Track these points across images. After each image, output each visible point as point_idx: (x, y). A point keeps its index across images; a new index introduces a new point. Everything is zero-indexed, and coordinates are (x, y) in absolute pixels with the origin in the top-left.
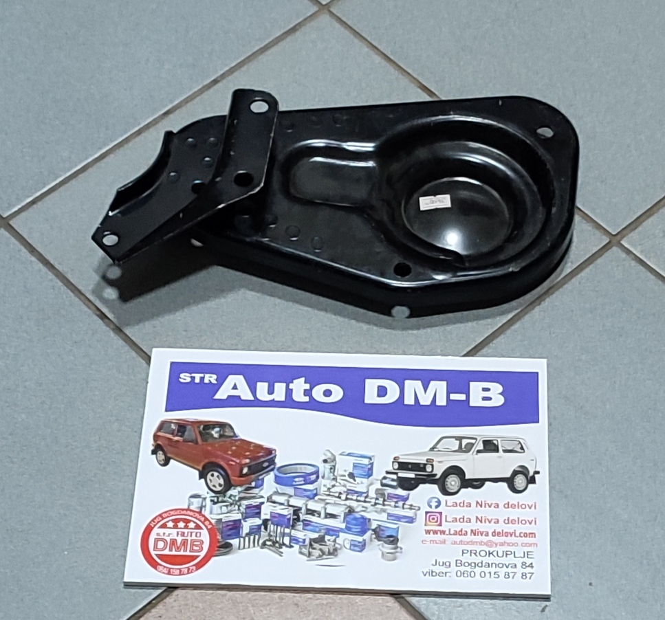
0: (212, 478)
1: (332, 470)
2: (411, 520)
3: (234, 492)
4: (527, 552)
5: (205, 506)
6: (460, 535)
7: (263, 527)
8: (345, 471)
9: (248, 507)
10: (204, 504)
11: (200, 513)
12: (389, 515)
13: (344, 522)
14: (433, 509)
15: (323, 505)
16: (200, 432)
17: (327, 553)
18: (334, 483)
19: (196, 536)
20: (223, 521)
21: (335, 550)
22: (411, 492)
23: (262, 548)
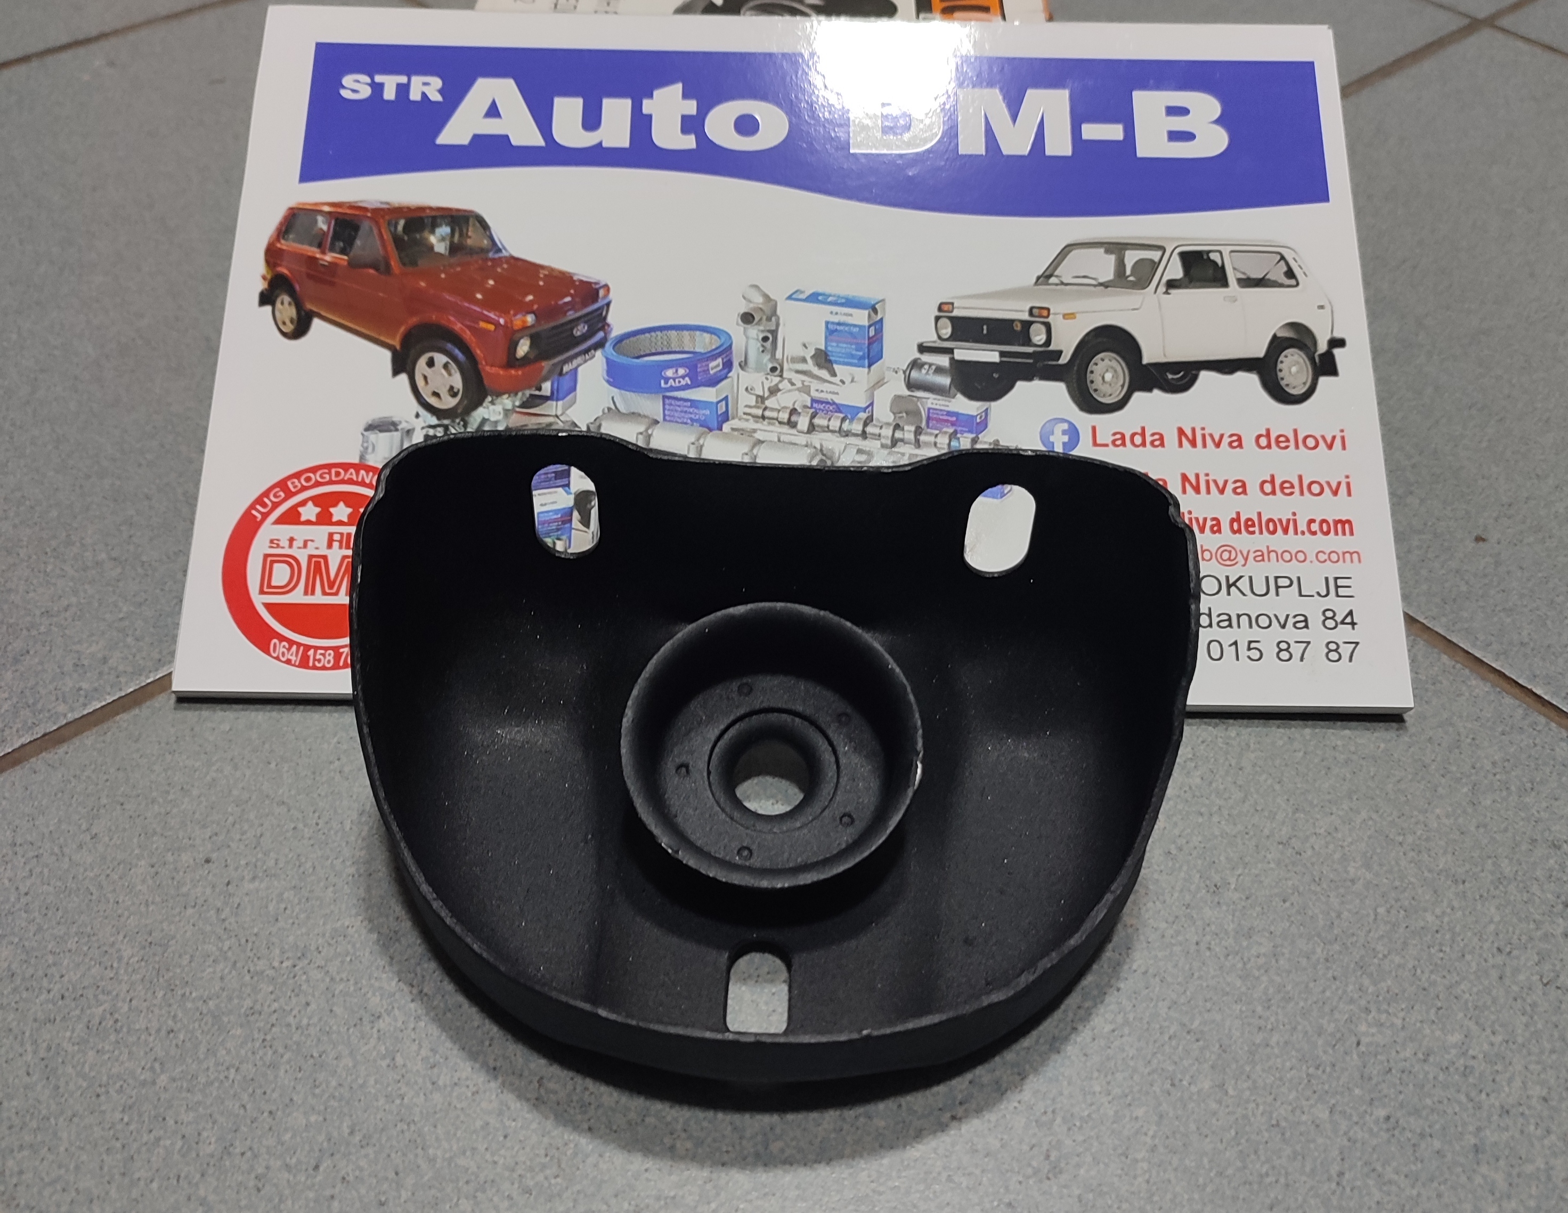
0: (427, 371)
1: (768, 345)
3: (491, 410)
8: (805, 346)
16: (398, 241)
18: (774, 381)
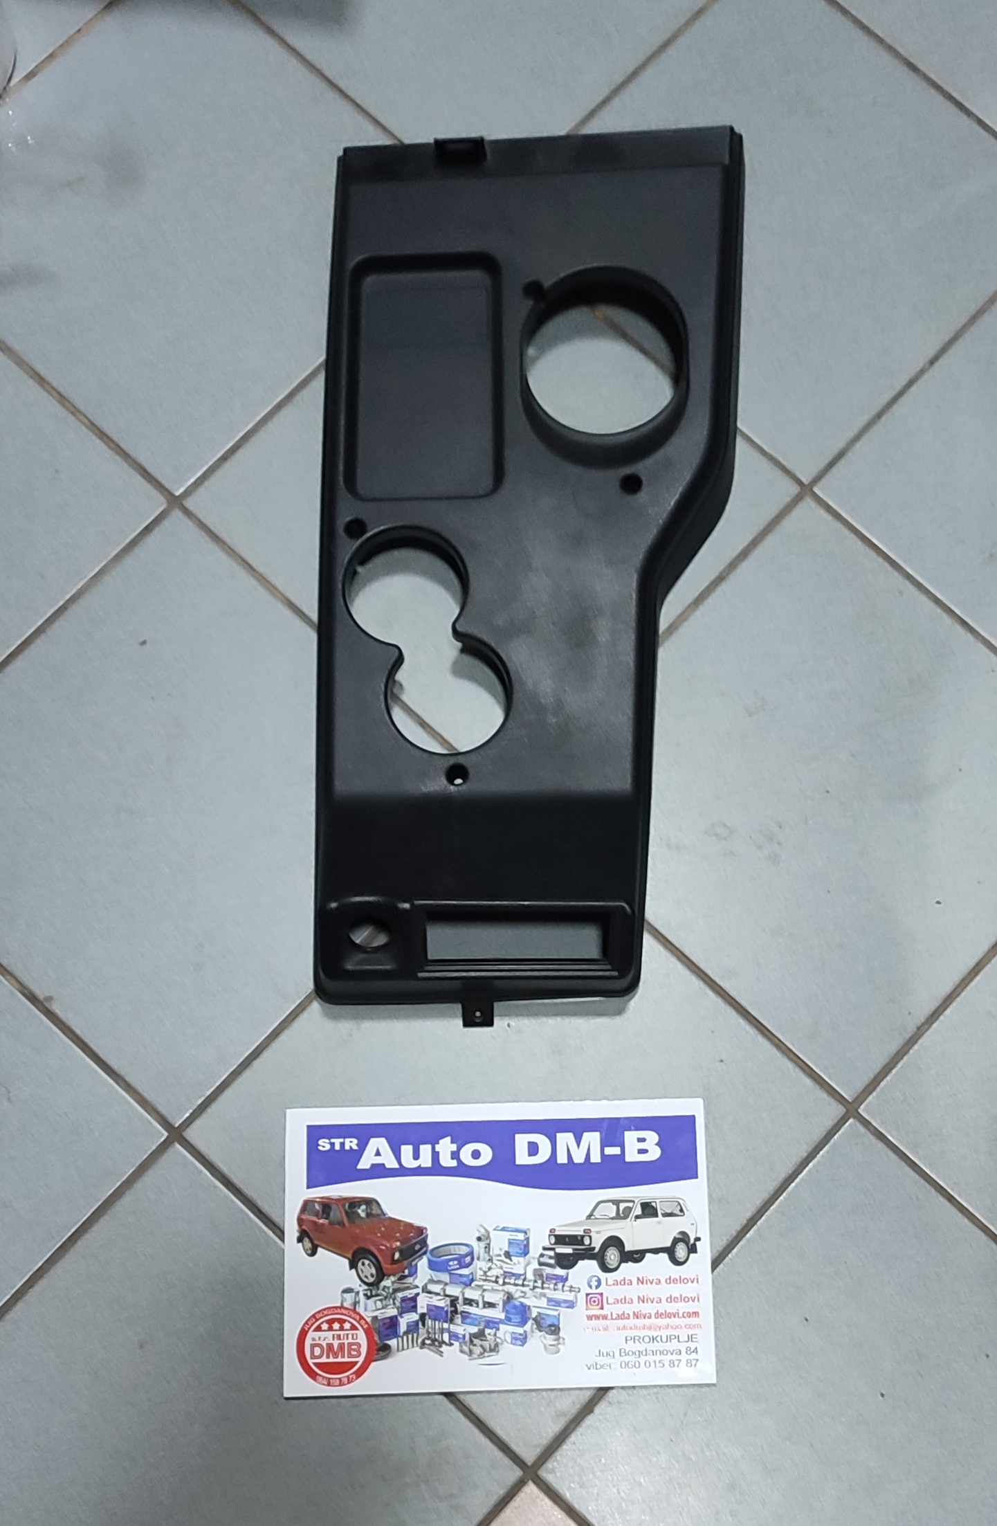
0: (362, 1267)
1: (487, 1250)
2: (571, 1305)
3: (387, 1282)
4: (692, 1335)
5: (359, 1302)
6: (622, 1319)
7: (420, 1323)
8: (501, 1249)
9: (404, 1300)
10: (357, 1300)
11: (354, 1310)
12: (550, 1300)
13: (503, 1311)
14: (594, 1291)
15: (480, 1292)
16: (347, 1213)
17: (488, 1350)
18: (490, 1264)
19: (353, 1339)
20: (379, 1318)
21: (497, 1345)
22: (571, 1271)
23: (421, 1348)
